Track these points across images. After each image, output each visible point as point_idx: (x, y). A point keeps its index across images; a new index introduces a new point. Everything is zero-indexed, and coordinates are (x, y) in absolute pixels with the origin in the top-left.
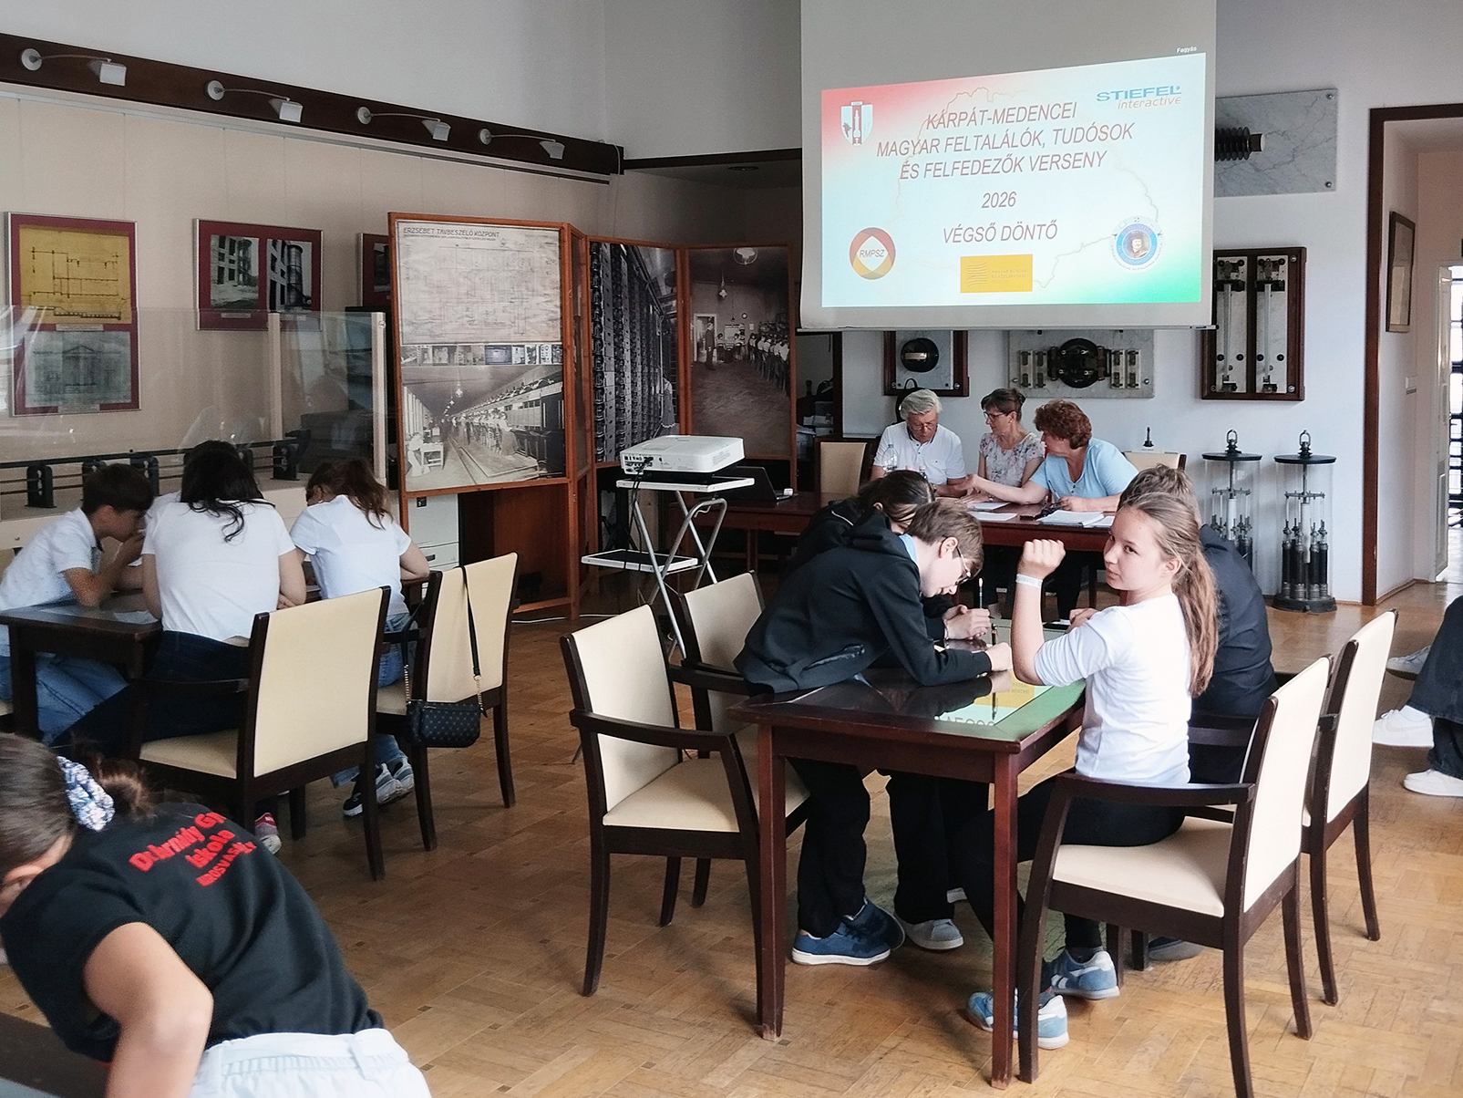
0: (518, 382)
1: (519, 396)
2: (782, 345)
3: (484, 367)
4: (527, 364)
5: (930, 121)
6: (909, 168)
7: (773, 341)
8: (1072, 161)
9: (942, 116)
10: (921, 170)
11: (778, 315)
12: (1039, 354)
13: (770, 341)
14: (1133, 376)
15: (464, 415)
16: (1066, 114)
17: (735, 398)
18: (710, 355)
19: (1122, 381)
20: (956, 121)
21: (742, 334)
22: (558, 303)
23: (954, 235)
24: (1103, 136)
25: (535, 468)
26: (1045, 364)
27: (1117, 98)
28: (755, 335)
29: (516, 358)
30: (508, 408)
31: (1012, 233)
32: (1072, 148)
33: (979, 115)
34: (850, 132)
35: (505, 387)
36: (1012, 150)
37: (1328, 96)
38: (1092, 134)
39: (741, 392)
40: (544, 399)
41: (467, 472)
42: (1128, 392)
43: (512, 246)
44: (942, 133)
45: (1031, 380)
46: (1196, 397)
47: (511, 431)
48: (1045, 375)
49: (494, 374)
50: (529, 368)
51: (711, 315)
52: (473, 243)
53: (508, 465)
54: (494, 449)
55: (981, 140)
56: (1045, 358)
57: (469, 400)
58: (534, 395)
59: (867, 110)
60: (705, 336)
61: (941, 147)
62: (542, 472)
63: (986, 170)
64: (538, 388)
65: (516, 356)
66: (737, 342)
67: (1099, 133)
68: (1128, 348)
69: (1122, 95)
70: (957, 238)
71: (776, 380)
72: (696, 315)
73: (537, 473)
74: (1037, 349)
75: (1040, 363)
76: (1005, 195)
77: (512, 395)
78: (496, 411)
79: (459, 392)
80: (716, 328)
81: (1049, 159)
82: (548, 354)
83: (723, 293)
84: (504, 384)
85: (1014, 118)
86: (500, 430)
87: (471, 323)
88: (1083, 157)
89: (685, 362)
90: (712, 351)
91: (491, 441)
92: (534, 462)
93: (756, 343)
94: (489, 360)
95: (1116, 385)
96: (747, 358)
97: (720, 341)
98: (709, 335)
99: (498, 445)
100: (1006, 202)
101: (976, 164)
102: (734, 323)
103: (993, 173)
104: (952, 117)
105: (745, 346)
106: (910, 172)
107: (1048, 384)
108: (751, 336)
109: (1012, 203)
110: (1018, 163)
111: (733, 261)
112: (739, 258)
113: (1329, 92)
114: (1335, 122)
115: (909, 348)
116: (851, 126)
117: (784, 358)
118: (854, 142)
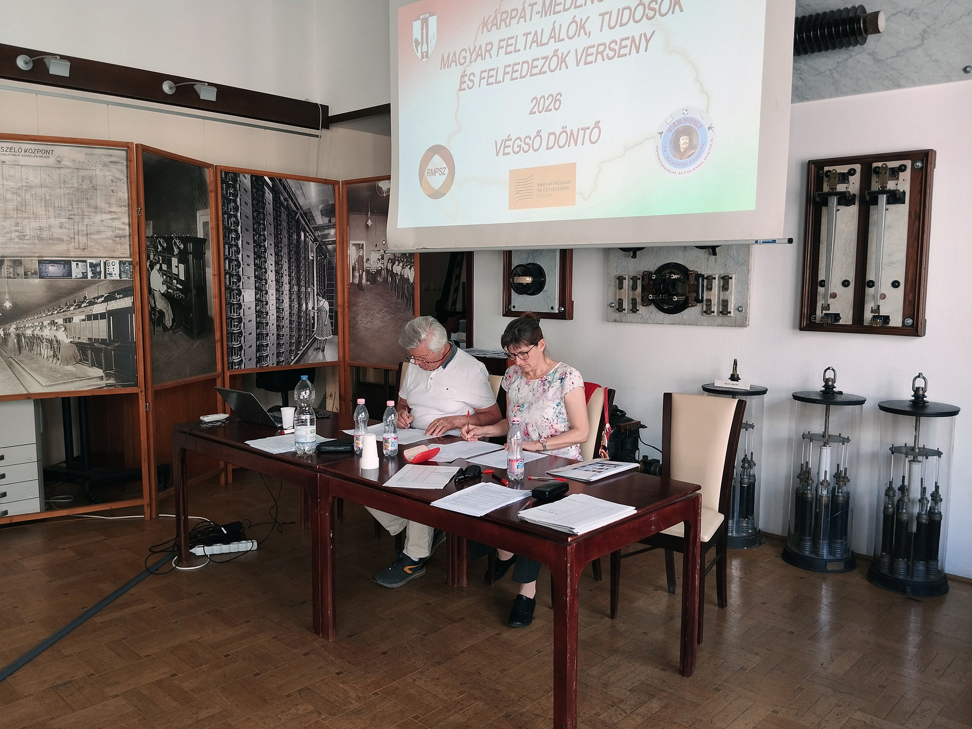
0: (80, 296)
1: (81, 310)
3: (37, 281)
4: (89, 278)
5: (485, 24)
6: (466, 78)
7: (403, 265)
8: (617, 48)
9: (495, 17)
10: (476, 79)
12: (634, 279)
14: (725, 304)
15: (14, 326)
17: (377, 315)
18: (361, 277)
19: (715, 308)
20: (508, 21)
21: (383, 258)
22: (127, 221)
23: (503, 147)
24: (651, 14)
25: (101, 378)
26: (639, 289)
28: (391, 260)
29: (76, 273)
30: (68, 320)
31: (557, 140)
32: (619, 33)
33: (529, 11)
34: (420, 48)
35: (63, 301)
36: (559, 45)
38: (638, 12)
39: (381, 310)
40: (111, 313)
41: (17, 381)
42: (721, 319)
43: (69, 164)
44: (495, 36)
45: (625, 305)
46: (794, 328)
47: (71, 342)
48: (639, 300)
49: (50, 288)
50: (91, 283)
51: (361, 242)
52: (23, 160)
53: (67, 375)
54: (51, 360)
55: (530, 37)
56: (639, 282)
57: (20, 312)
58: (99, 308)
59: (432, 22)
60: (358, 261)
61: (494, 52)
62: (108, 382)
63: (535, 71)
64: (103, 302)
65: (77, 270)
66: (379, 265)
67: (647, 11)
68: (722, 272)
70: (507, 150)
72: (352, 242)
73: (103, 383)
74: (632, 274)
75: (634, 288)
76: (550, 98)
77: (72, 308)
78: (53, 323)
80: (364, 253)
81: (594, 50)
82: (115, 270)
83: (370, 223)
85: (562, 8)
86: (57, 341)
87: (22, 237)
88: (628, 42)
89: (343, 282)
90: (362, 273)
91: (46, 352)
92: (100, 372)
94: (43, 274)
95: (708, 312)
96: (385, 280)
98: (360, 259)
99: (55, 356)
100: (552, 107)
101: (525, 65)
102: (377, 249)
103: (541, 73)
104: (504, 16)
105: (384, 269)
106: (468, 82)
107: (642, 310)
108: (389, 260)
109: (557, 106)
110: (563, 61)
111: (375, 192)
112: (380, 190)
115: (518, 272)
116: (420, 41)
117: (412, 280)
118: (422, 58)
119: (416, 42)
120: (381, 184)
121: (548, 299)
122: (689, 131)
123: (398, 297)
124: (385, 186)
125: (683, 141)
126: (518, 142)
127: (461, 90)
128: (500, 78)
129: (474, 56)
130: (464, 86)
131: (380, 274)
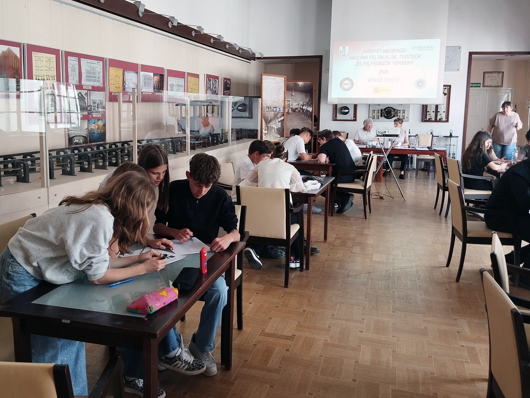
0: (278, 116)
2: (310, 108)
4: (279, 112)
5: (365, 51)
8: (404, 63)
9: (369, 50)
10: (362, 64)
11: (309, 100)
12: (378, 111)
13: (306, 106)
14: (404, 116)
15: (270, 124)
16: (403, 51)
18: (288, 110)
20: (373, 52)
21: (298, 104)
22: (284, 96)
23: (370, 80)
24: (413, 57)
26: (380, 113)
27: (417, 48)
28: (302, 105)
29: (277, 111)
30: (276, 122)
31: (387, 80)
32: (404, 60)
33: (379, 51)
34: (342, 53)
36: (388, 60)
37: (459, 48)
38: (410, 57)
39: (298, 120)
43: (278, 82)
44: (369, 55)
45: (375, 117)
46: (420, 121)
48: (380, 116)
49: (274, 114)
51: (289, 100)
52: (272, 81)
53: (276, 137)
55: (379, 57)
56: (380, 111)
57: (270, 121)
58: (280, 120)
59: (347, 48)
61: (368, 58)
63: (380, 64)
64: (280, 118)
65: (278, 109)
66: (297, 107)
67: (412, 57)
68: (403, 109)
69: (418, 48)
70: (372, 81)
71: (308, 117)
74: (378, 109)
75: (378, 113)
76: (385, 71)
77: (277, 119)
78: (274, 123)
79: (269, 118)
80: (291, 103)
81: (398, 62)
82: (282, 109)
83: (293, 94)
84: (276, 116)
85: (389, 52)
86: (275, 128)
87: (271, 101)
88: (407, 62)
93: (302, 107)
94: (274, 111)
96: (299, 111)
97: (291, 106)
98: (289, 105)
99: (274, 132)
100: (386, 73)
101: (378, 63)
102: (296, 102)
103: (382, 65)
104: (372, 50)
105: (299, 108)
106: (359, 64)
107: (380, 118)
110: (389, 63)
111: (296, 85)
112: (298, 84)
113: (459, 47)
114: (461, 55)
115: (343, 109)
117: (311, 111)
118: (343, 56)
119: (341, 51)
120: (299, 83)
121: (350, 116)
122: (421, 82)
124: (301, 83)
125: (420, 84)
126: (375, 79)
127: (356, 65)
128: (370, 64)
129: (361, 58)
130: (358, 65)
131: (297, 109)
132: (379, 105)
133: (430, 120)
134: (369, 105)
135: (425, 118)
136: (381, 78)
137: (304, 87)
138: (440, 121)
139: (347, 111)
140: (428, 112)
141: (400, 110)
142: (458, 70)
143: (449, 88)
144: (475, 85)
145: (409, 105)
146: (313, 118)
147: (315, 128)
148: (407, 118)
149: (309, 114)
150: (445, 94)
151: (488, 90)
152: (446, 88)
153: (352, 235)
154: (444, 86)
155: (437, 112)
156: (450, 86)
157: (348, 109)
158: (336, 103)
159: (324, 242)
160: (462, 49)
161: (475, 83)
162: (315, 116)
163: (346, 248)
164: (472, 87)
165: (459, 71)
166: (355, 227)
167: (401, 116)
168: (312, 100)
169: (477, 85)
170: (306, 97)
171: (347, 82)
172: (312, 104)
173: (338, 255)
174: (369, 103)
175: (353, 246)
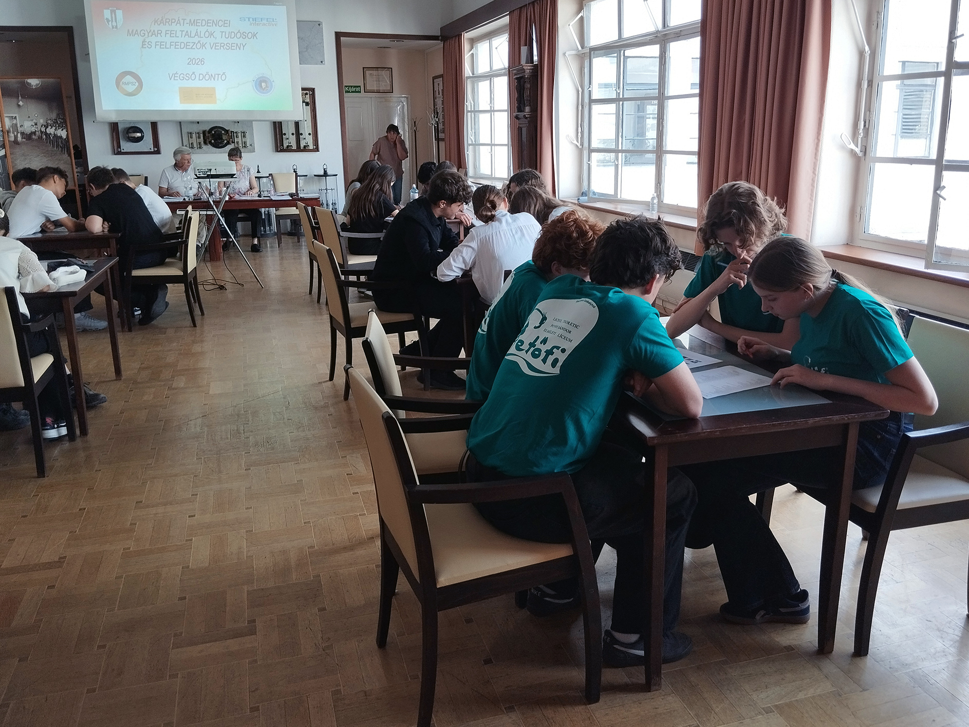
2: (62, 130)
5: (155, 21)
6: (147, 43)
7: (56, 128)
8: (230, 46)
9: (162, 20)
10: (153, 45)
11: (58, 115)
12: (198, 133)
13: (54, 128)
14: (245, 143)
16: (225, 25)
18: (16, 137)
20: (170, 23)
21: (36, 124)
23: (174, 76)
24: (244, 37)
26: (202, 138)
27: (249, 20)
28: (45, 126)
31: (204, 77)
32: (230, 41)
33: (182, 22)
34: (110, 23)
36: (199, 39)
37: (319, 25)
38: (239, 35)
39: (39, 155)
44: (164, 28)
48: (202, 143)
51: (14, 115)
55: (184, 33)
56: (202, 135)
59: (119, 13)
60: (12, 126)
61: (163, 34)
63: (188, 47)
66: (33, 129)
67: (242, 35)
68: (242, 130)
69: (251, 20)
70: (176, 78)
71: (60, 149)
74: (197, 131)
75: (199, 137)
76: (198, 60)
80: (18, 122)
81: (219, 45)
83: (21, 103)
85: (200, 24)
88: (235, 45)
90: (17, 134)
93: (46, 130)
96: (40, 138)
98: (15, 126)
100: (200, 63)
101: (183, 44)
102: (29, 119)
103: (191, 48)
104: (167, 20)
105: (38, 131)
106: (147, 45)
107: (204, 147)
108: (42, 126)
109: (203, 63)
110: (204, 45)
111: (25, 86)
112: (29, 84)
113: (319, 23)
114: (323, 36)
115: (130, 131)
116: (110, 19)
117: (64, 137)
118: (113, 27)
119: (107, 19)
120: (29, 81)
121: (147, 144)
122: (265, 81)
123: (53, 147)
124: (34, 82)
125: (263, 85)
126: (182, 75)
127: (142, 48)
128: (168, 46)
129: (150, 34)
130: (145, 46)
131: (35, 134)
132: (198, 122)
133: (289, 149)
134: (180, 122)
135: (280, 146)
136: (194, 73)
137: (42, 88)
138: (306, 149)
139: (139, 135)
140: (285, 134)
141: (236, 133)
142: (322, 62)
143: (311, 93)
144: (353, 89)
145: (251, 121)
146: (72, 152)
147: (79, 169)
148: (251, 145)
149: (62, 143)
150: (307, 104)
151: (373, 97)
152: (306, 94)
153: (171, 359)
154: (303, 89)
155: (298, 134)
156: (313, 90)
157: (139, 130)
158: (114, 118)
159: (116, 380)
160: (324, 26)
161: (352, 86)
162: (75, 147)
163: (159, 383)
164: (349, 92)
165: (324, 64)
166: (175, 344)
167: (240, 142)
168: (64, 114)
169: (356, 89)
170: (50, 109)
171: (128, 78)
172: (65, 122)
173: (145, 398)
174: (179, 118)
175: (173, 377)
